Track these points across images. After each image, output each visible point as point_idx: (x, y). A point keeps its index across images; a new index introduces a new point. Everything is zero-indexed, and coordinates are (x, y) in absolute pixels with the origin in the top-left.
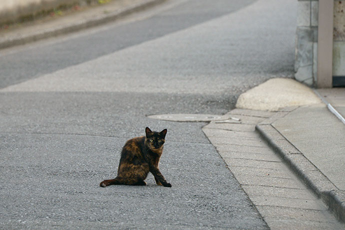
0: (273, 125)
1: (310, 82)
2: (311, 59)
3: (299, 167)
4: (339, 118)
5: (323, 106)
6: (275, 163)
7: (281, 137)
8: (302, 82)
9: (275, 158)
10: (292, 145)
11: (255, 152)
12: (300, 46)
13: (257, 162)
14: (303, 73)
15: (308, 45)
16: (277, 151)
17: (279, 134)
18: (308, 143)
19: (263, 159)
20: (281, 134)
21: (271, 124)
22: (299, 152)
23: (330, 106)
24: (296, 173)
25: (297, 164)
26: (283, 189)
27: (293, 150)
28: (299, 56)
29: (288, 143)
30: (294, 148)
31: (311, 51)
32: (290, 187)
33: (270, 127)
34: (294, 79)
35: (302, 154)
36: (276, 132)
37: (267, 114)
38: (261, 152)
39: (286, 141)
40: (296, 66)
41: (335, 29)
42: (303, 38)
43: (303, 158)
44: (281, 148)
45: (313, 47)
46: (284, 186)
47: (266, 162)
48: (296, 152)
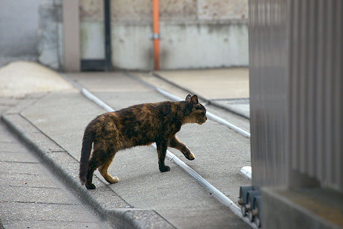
0: (22, 114)
1: (56, 65)
2: (56, 40)
3: (67, 171)
4: (100, 105)
5: (76, 91)
6: (32, 165)
7: (34, 130)
8: (48, 66)
9: (30, 157)
10: (51, 139)
11: (4, 150)
12: (43, 27)
13: (7, 164)
14: (48, 56)
15: (52, 25)
16: (32, 148)
17: (31, 126)
18: (71, 137)
19: (16, 160)
20: (35, 126)
21: (19, 114)
22: (62, 150)
23: (85, 92)
24: (63, 180)
25: (63, 167)
26: (50, 206)
27: (53, 147)
28: (43, 37)
29: (45, 137)
30: (54, 144)
31: (56, 32)
32: (59, 202)
33: (19, 118)
34: (38, 62)
35: (66, 151)
36: (26, 123)
37: (13, 102)
38: (11, 150)
39: (42, 135)
40: (40, 48)
41: (81, 8)
42: (46, 17)
43: (68, 157)
44: (37, 145)
45: (57, 28)
46: (50, 201)
47: (19, 164)
48: (58, 149)
